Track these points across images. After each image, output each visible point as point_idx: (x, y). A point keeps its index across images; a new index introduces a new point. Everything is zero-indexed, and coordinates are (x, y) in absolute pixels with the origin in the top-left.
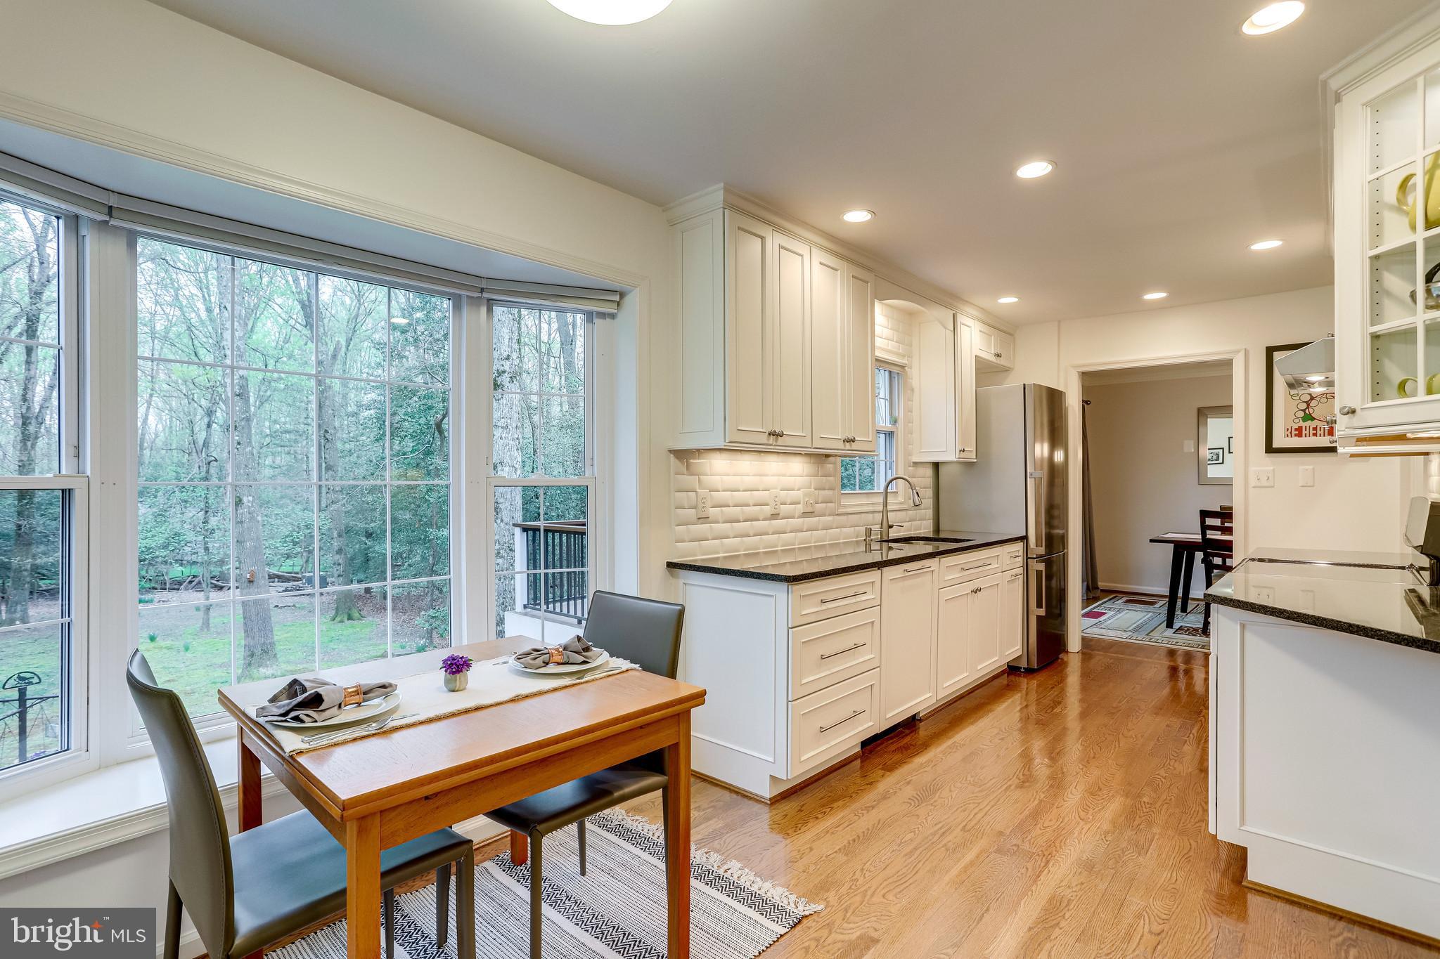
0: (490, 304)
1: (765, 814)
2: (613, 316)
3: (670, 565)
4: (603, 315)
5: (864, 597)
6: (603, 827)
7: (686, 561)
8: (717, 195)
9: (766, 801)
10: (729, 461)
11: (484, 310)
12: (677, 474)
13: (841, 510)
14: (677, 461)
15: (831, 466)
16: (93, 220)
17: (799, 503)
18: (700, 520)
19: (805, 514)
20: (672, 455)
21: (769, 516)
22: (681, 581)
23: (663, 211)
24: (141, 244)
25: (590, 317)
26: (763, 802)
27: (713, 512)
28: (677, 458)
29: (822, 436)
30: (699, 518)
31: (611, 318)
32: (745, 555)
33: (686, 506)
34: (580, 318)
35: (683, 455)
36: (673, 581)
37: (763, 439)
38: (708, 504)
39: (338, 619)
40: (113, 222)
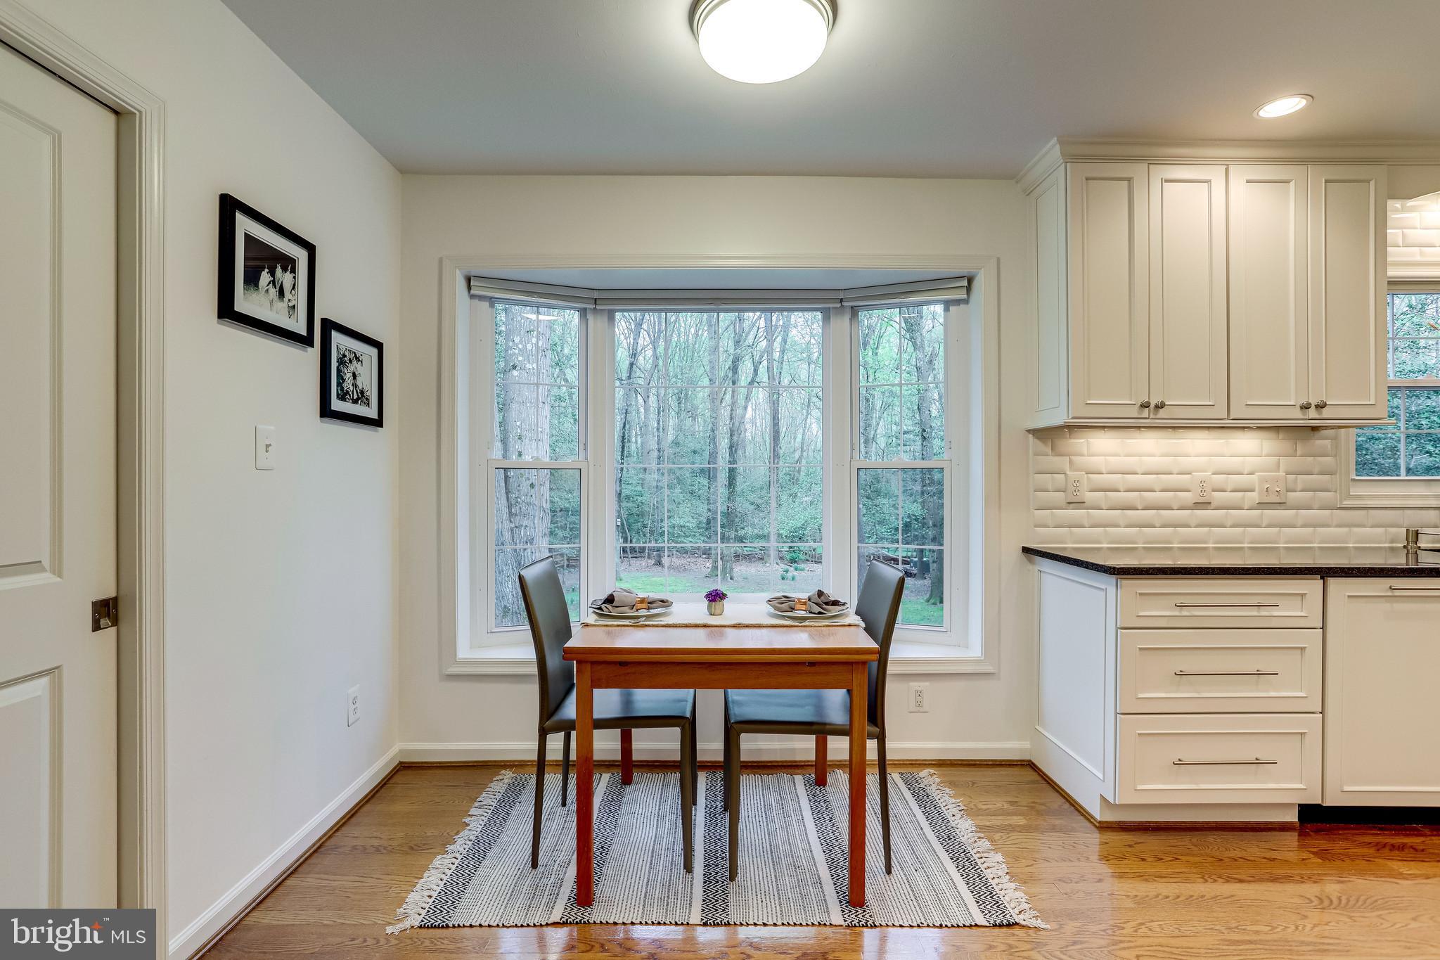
0: (854, 312)
1: (1094, 839)
2: (966, 301)
3: (1026, 550)
4: (958, 302)
5: (1275, 612)
6: (909, 785)
7: (1044, 548)
8: (1052, 152)
9: (1095, 822)
10: (1120, 440)
11: (847, 318)
12: (1036, 454)
13: (1347, 503)
14: (1038, 442)
15: (1328, 442)
16: (591, 309)
17: (1252, 491)
18: (1071, 505)
19: (1262, 505)
20: (1031, 436)
21: (1191, 505)
22: (1036, 568)
23: (1017, 182)
24: (618, 315)
25: (947, 304)
26: (1092, 822)
27: (1089, 497)
28: (1038, 438)
29: (1248, 403)
30: (1069, 503)
31: (965, 304)
32: (1145, 548)
33: (1050, 488)
34: (939, 309)
35: (1047, 434)
36: (1030, 567)
37: (1134, 412)
38: (1085, 485)
39: (932, 601)
40: (598, 307)
